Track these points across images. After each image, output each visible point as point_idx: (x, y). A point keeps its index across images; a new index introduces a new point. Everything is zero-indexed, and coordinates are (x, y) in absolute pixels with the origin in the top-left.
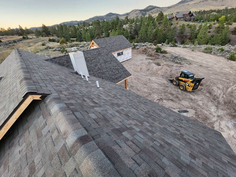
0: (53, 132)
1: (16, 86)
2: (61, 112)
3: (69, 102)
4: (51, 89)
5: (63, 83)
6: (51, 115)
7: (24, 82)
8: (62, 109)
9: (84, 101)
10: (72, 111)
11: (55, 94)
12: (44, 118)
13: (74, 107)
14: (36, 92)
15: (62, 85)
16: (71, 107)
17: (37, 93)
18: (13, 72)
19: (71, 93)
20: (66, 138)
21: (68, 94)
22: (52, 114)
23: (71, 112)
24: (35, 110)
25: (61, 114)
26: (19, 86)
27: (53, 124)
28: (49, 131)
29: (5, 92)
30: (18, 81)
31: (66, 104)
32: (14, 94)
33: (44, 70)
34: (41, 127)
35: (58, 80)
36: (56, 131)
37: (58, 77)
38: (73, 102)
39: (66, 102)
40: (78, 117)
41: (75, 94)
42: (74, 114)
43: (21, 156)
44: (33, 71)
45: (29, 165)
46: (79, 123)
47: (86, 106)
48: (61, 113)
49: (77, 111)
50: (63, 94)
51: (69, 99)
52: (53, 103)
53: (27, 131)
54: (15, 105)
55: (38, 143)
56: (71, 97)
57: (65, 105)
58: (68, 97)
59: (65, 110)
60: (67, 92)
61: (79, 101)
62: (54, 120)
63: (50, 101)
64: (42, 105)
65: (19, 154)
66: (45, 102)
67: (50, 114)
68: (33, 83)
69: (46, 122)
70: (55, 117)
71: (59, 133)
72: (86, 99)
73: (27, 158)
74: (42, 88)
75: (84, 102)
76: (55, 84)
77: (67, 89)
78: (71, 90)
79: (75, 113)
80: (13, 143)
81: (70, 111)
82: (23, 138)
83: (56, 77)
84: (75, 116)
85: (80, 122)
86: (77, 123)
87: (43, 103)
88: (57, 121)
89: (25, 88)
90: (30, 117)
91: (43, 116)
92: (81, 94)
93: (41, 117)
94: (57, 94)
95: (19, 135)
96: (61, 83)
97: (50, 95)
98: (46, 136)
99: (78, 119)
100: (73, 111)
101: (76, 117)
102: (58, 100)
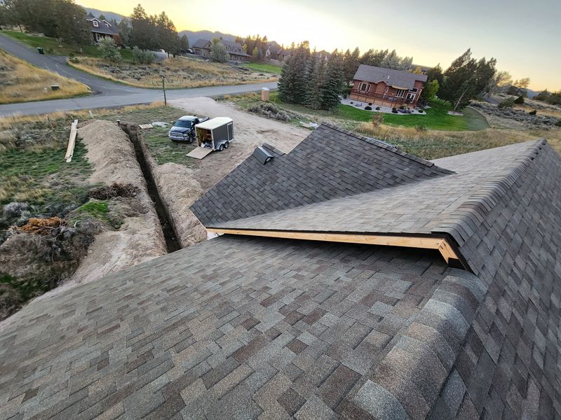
0: (381, 330)
1: (449, 204)
2: (438, 329)
3: (482, 336)
4: (491, 268)
5: (536, 282)
6: (420, 307)
7: (471, 210)
8: (447, 329)
9: (523, 389)
10: (457, 360)
11: (480, 285)
12: (407, 290)
13: (475, 361)
14: (459, 246)
15: (525, 284)
16: (469, 351)
17: (459, 248)
18: (479, 177)
19: (518, 323)
20: (373, 377)
21: (507, 316)
22: (423, 305)
23: (451, 363)
24: (417, 261)
25: (431, 332)
26: (453, 207)
27: (400, 320)
28: (381, 319)
29: (428, 197)
30: (465, 199)
31: (471, 330)
32: (433, 211)
33: (536, 217)
34: (386, 294)
35: (533, 263)
36: (385, 337)
37: (545, 255)
38: (491, 347)
39: (477, 328)
40: (449, 391)
41: (526, 341)
42: (451, 372)
43: (332, 286)
44: (512, 203)
45: (320, 306)
46: (428, 408)
47: (505, 404)
48: (435, 331)
49: (465, 378)
50: (496, 303)
51: (493, 329)
52: (453, 296)
53: (372, 272)
54: (410, 228)
55: (354, 306)
56: (504, 333)
57: (463, 331)
58: (498, 322)
59: (449, 340)
60: (514, 310)
61: (507, 368)
62: (411, 319)
63: (454, 284)
64: (435, 271)
65: (335, 279)
66: (446, 273)
67: (420, 301)
68: (478, 224)
69: (398, 300)
70: (417, 321)
71: (384, 346)
72: (533, 389)
73: (329, 297)
74: (481, 247)
75: (514, 388)
76: (515, 264)
77: (526, 305)
78: (532, 317)
79: (456, 374)
80: (349, 261)
81: (454, 355)
82: (360, 271)
83: (543, 252)
84: (447, 379)
85: (433, 408)
86: (427, 401)
87: (441, 269)
88: (410, 331)
89: (456, 221)
90: (399, 261)
91: (411, 286)
92: (539, 361)
93: (407, 284)
94: (485, 289)
95: (363, 263)
96: (532, 276)
97: (471, 276)
98: (371, 315)
99: (440, 395)
100: (459, 367)
101: (444, 385)
102: (470, 303)
